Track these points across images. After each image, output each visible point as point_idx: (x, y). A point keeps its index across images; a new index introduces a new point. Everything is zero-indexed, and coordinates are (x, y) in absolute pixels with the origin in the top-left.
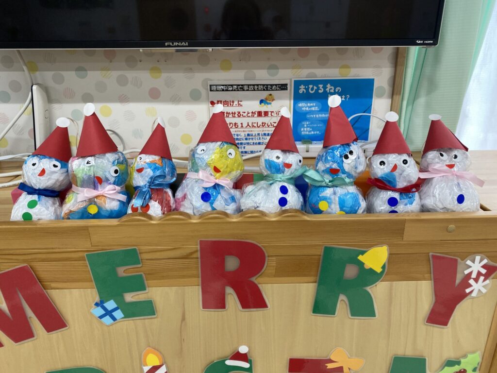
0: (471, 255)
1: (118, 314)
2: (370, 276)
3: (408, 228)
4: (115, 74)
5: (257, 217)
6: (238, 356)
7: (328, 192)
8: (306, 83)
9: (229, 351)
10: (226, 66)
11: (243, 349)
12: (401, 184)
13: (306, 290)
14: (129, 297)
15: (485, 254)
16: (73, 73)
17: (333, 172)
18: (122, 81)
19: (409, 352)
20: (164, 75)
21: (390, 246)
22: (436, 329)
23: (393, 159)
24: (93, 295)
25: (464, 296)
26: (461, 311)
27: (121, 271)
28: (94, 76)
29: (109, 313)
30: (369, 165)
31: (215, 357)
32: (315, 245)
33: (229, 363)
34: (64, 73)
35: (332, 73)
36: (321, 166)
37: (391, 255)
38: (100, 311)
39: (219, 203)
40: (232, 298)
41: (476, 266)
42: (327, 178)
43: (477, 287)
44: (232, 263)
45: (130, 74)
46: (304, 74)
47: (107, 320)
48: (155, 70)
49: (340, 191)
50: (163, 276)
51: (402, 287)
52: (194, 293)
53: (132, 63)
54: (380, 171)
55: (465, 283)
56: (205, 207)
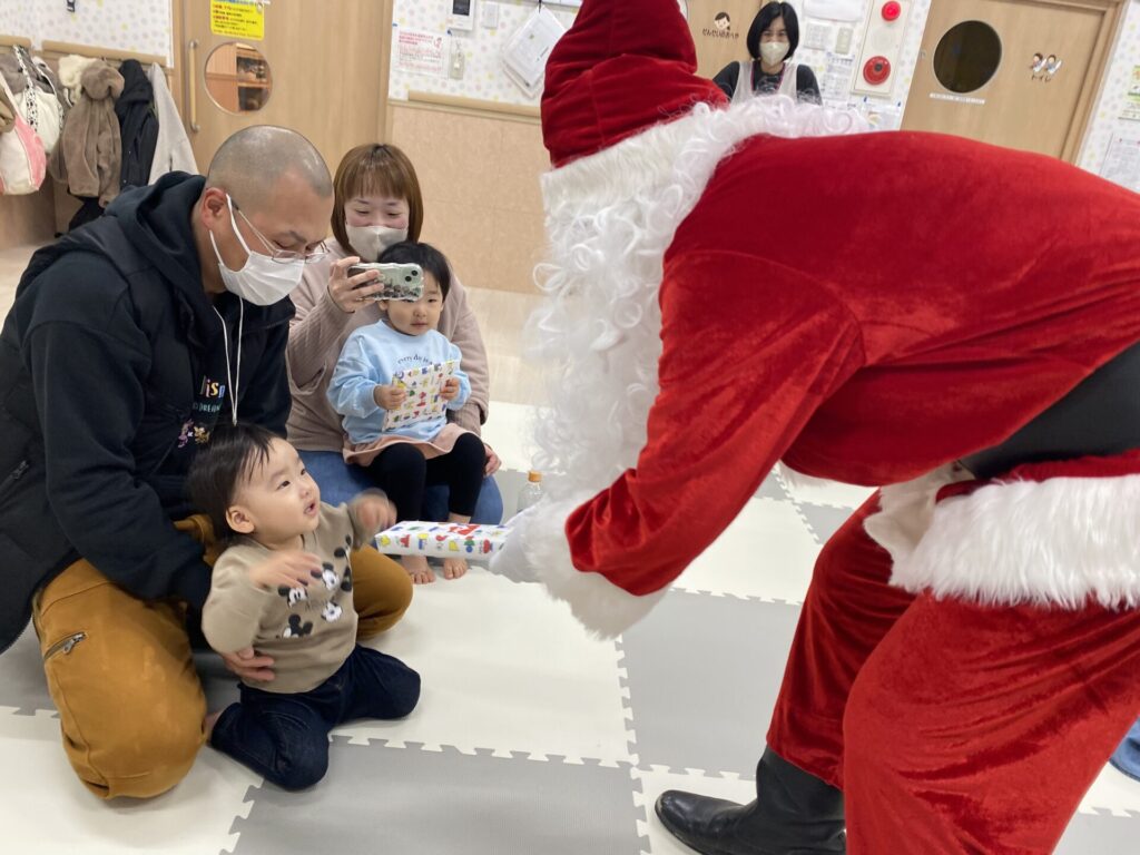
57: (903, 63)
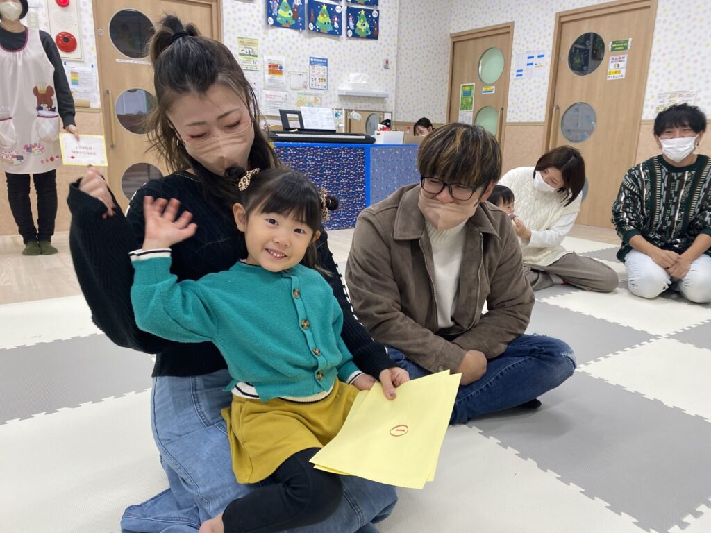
57: (85, 37)
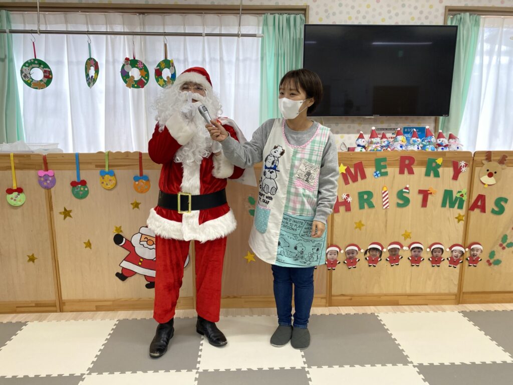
0: (461, 161)
1: (379, 175)
2: (439, 166)
3: (447, 153)
4: (347, 125)
5: (413, 151)
6: (406, 188)
7: (428, 146)
8: (407, 128)
9: (404, 187)
10: (382, 122)
11: (408, 186)
12: (444, 145)
13: (423, 170)
14: (383, 171)
15: (465, 161)
16: (334, 125)
17: (429, 142)
18: (349, 127)
19: (448, 189)
20: (363, 125)
21: (443, 158)
22: (455, 182)
23: (442, 139)
24: (374, 169)
25: (461, 172)
26: (460, 176)
27: (382, 164)
28: (340, 125)
29: (377, 175)
30: (436, 141)
31: (400, 189)
32: (426, 158)
33: (404, 190)
34: (331, 125)
35: (416, 125)
36: (426, 141)
37: (443, 160)
38: (375, 174)
39: (404, 148)
40: (406, 171)
41: (463, 163)
42: (428, 143)
43: (464, 169)
44: (407, 162)
45: (352, 125)
46: (406, 125)
47: (376, 177)
48: (360, 124)
49: (431, 146)
50: (391, 165)
51: (446, 169)
52: (397, 170)
53: (353, 122)
54: (439, 142)
55: (461, 168)
56: (401, 149)
